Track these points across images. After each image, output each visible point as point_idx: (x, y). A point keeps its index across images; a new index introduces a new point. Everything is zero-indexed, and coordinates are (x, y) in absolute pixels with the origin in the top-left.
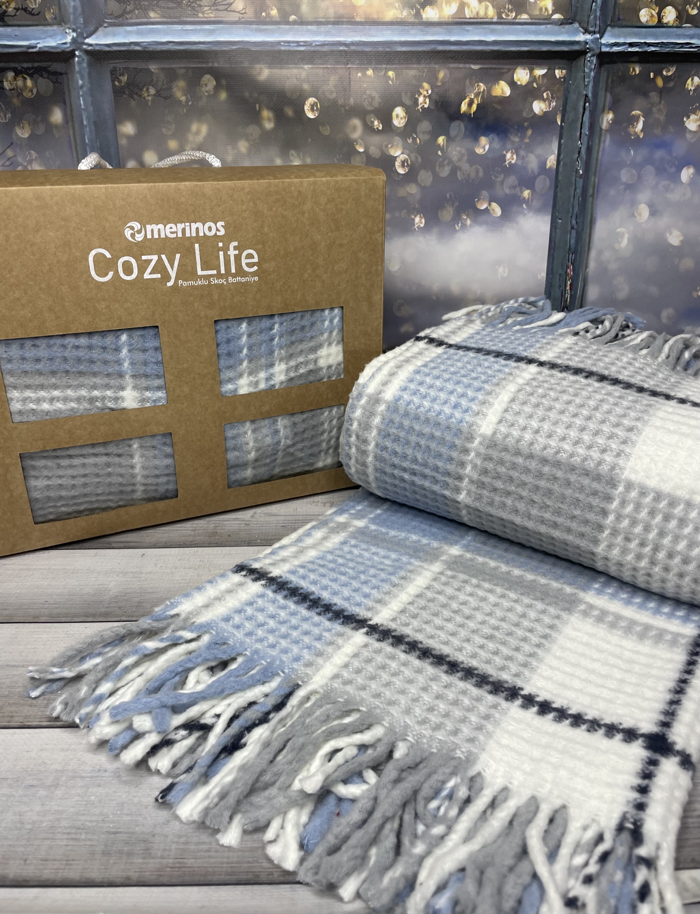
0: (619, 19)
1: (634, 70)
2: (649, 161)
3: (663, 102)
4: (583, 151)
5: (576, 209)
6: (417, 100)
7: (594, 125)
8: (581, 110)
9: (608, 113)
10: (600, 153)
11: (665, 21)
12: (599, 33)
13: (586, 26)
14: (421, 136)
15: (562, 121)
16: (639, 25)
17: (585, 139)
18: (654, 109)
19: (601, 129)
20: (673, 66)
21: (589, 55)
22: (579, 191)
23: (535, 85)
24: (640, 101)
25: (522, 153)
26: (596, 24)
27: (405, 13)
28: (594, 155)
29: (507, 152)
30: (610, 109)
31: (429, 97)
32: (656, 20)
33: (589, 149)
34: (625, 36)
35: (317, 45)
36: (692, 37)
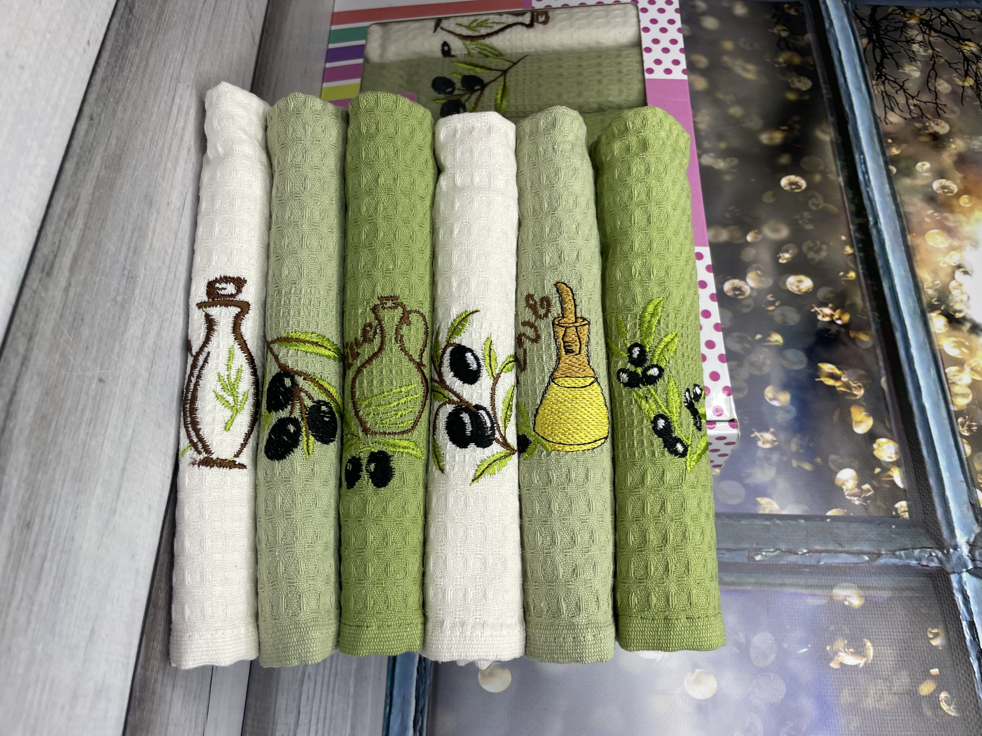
3: (897, 699)
4: (792, 558)
6: (826, 305)
7: (836, 574)
8: (856, 548)
9: (860, 597)
10: (792, 590)
12: (975, 567)
14: (778, 311)
15: (833, 518)
17: (811, 560)
18: (881, 683)
19: (832, 587)
20: (958, 710)
21: (940, 554)
23: (877, 470)
24: (890, 654)
25: (775, 457)
27: (930, 292)
28: (788, 580)
29: (773, 433)
30: (866, 598)
31: (832, 322)
33: (796, 569)
35: (868, 192)
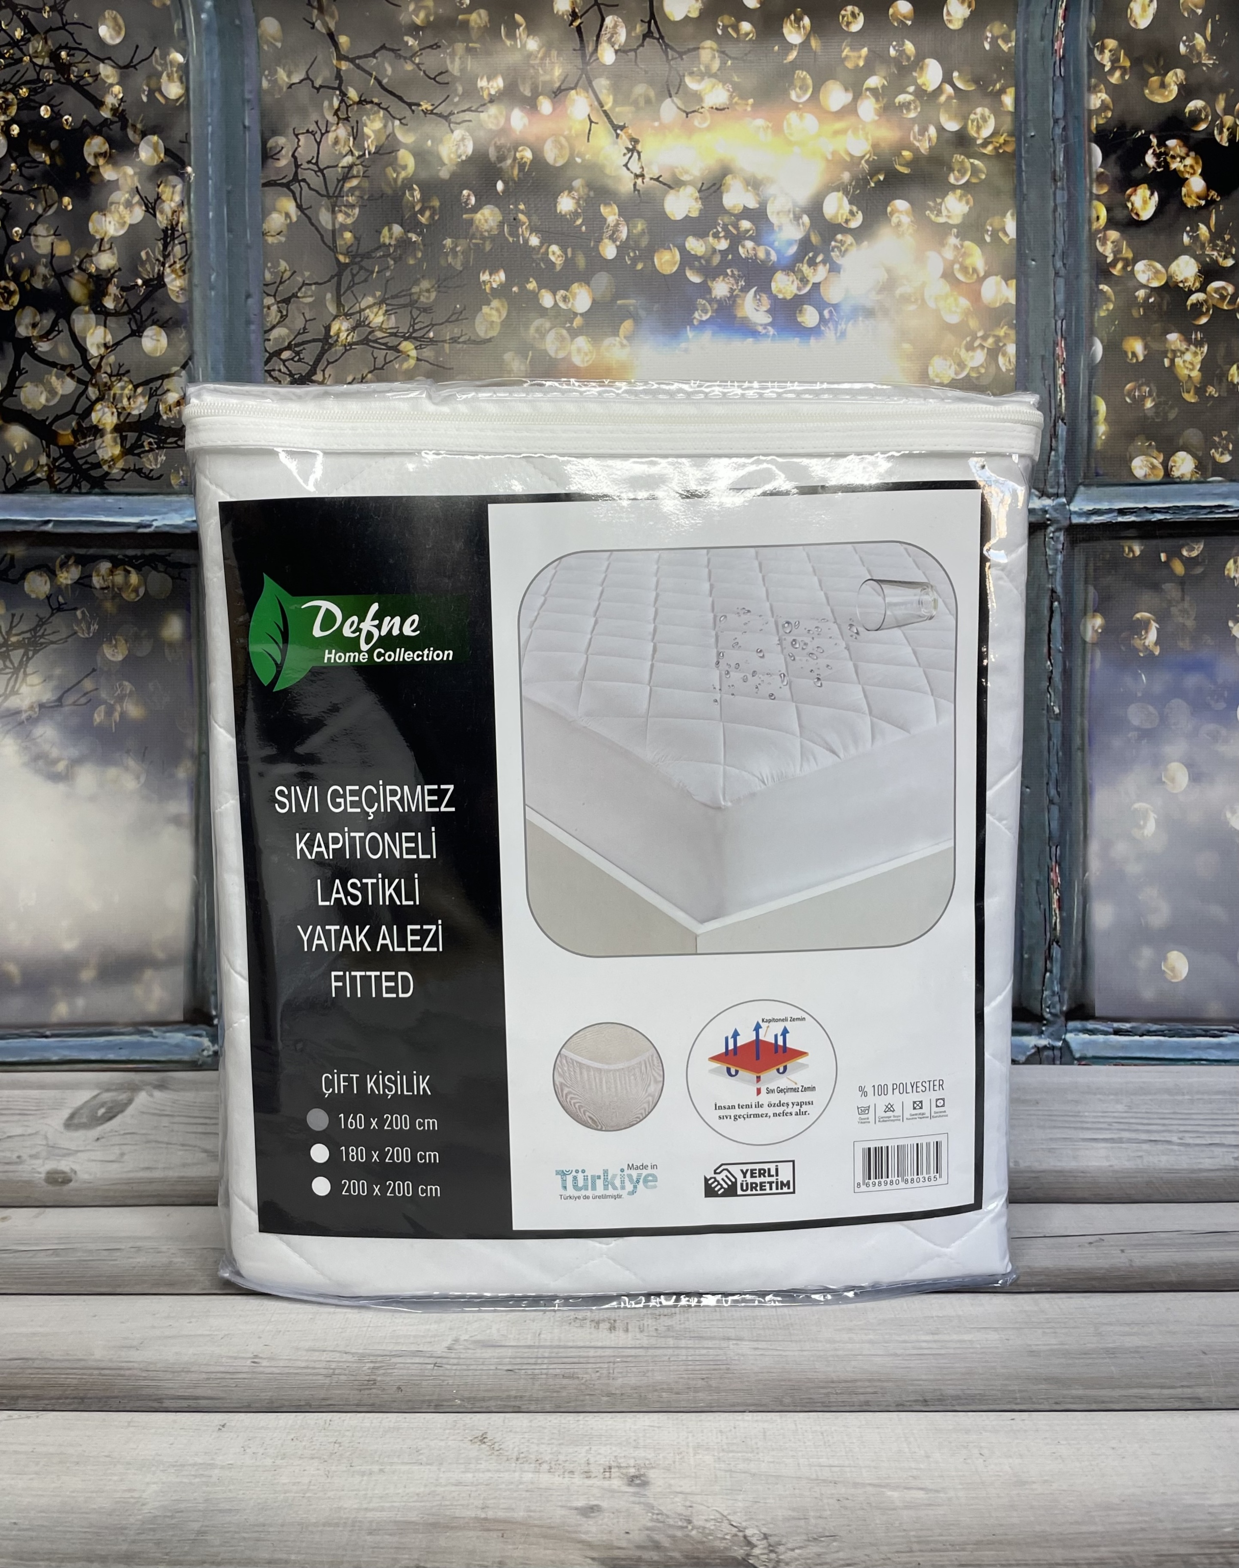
0: (1097, 475)
1: (1131, 550)
2: (1177, 691)
3: (1187, 598)
4: (1057, 677)
5: (1055, 770)
7: (1069, 637)
8: (1046, 613)
9: (1094, 616)
10: (1088, 678)
11: (1176, 473)
12: (1065, 495)
13: (1041, 486)
16: (1132, 482)
17: (1058, 658)
18: (1174, 610)
19: (1084, 641)
20: (1198, 542)
21: (1051, 529)
22: (1056, 741)
24: (1147, 597)
26: (1058, 484)
28: (1078, 684)
30: (1095, 611)
32: (1162, 473)
33: (1067, 674)
34: (1110, 500)
36: (1226, 496)
